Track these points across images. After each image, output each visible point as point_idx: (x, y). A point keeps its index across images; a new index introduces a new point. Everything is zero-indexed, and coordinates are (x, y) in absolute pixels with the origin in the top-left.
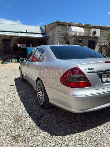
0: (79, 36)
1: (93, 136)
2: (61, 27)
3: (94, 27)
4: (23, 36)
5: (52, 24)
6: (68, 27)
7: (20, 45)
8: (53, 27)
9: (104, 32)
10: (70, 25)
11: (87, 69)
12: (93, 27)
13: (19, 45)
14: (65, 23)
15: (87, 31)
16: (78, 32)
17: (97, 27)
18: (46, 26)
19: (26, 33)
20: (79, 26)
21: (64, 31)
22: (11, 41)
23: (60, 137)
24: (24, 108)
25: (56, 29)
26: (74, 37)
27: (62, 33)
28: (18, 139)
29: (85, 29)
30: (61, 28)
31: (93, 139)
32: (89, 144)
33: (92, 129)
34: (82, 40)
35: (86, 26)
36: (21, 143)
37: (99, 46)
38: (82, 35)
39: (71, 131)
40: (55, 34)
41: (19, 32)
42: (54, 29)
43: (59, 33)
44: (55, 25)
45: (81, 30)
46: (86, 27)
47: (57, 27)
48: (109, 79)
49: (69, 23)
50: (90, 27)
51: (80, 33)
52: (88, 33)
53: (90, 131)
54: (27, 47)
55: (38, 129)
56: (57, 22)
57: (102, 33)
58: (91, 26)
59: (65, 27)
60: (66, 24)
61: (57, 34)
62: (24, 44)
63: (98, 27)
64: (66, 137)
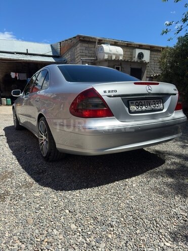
0: (115, 60)
1: (118, 189)
2: (86, 45)
3: (140, 47)
4: (20, 58)
5: (71, 39)
6: (97, 46)
7: (16, 74)
8: (72, 45)
9: (155, 56)
10: (101, 42)
11: (107, 92)
12: (138, 46)
13: (13, 75)
14: (91, 38)
15: (129, 53)
16: (114, 54)
17: (145, 47)
18: (60, 43)
19: (27, 54)
20: (115, 44)
21: (91, 52)
23: (70, 192)
24: (18, 162)
25: (78, 49)
26: (107, 62)
27: (88, 54)
28: (5, 197)
29: (126, 49)
30: (86, 47)
31: (117, 193)
32: (109, 198)
33: (117, 182)
34: (120, 67)
35: (127, 44)
36: (9, 201)
37: (147, 77)
38: (121, 58)
39: (87, 185)
40: (76, 57)
41: (13, 53)
42: (74, 48)
43: (83, 55)
44: (75, 42)
45: (119, 50)
46: (127, 46)
47: (79, 45)
48: (140, 108)
49: (98, 38)
50: (133, 46)
51: (117, 56)
52: (130, 56)
53: (115, 184)
54: (27, 78)
55: (36, 185)
56: (79, 37)
57: (153, 56)
58: (135, 45)
59: (93, 46)
60: (94, 40)
61: (79, 57)
62: (23, 73)
63: (147, 47)
64: (77, 191)
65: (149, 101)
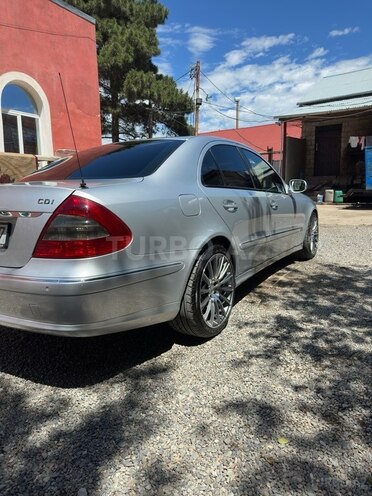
7: (360, 140)
13: (354, 141)
22: (343, 129)
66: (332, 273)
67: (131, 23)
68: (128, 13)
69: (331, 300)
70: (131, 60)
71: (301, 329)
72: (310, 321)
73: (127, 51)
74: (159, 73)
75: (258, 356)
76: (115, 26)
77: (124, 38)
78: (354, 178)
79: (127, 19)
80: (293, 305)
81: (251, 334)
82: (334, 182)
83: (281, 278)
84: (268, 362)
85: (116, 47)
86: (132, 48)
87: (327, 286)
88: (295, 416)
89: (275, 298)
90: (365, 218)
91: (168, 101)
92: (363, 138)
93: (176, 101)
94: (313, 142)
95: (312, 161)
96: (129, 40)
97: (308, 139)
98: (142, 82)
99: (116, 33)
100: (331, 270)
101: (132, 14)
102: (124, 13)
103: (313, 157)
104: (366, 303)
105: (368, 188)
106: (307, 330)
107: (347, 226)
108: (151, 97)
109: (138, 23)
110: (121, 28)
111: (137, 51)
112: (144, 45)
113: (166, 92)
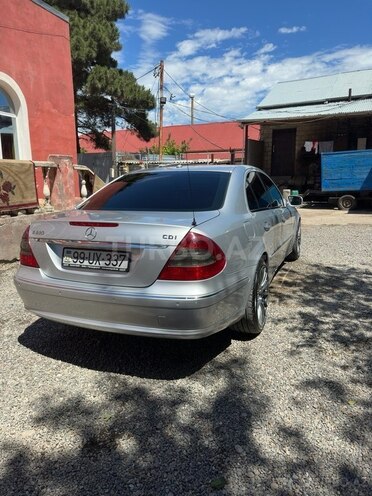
7: (314, 145)
13: (309, 146)
22: (297, 133)
41: (322, 103)
48: (78, 263)
65: (99, 253)
66: (322, 273)
67: (92, 15)
68: (89, 5)
69: (332, 297)
70: (94, 55)
71: (323, 323)
72: (326, 316)
73: (90, 46)
74: (119, 67)
75: (302, 346)
76: (76, 18)
77: (87, 32)
78: (308, 179)
79: (87, 12)
80: (307, 303)
81: (287, 329)
82: (290, 182)
83: (284, 278)
84: (312, 350)
85: (78, 41)
86: (95, 43)
87: (323, 284)
88: (350, 386)
89: (289, 297)
90: (324, 218)
91: (130, 97)
92: (317, 143)
93: (139, 98)
94: (271, 144)
95: (270, 162)
96: (93, 34)
97: (267, 140)
98: (107, 77)
99: (78, 26)
100: (319, 269)
101: (93, 7)
102: (85, 5)
103: (269, 158)
104: (359, 298)
105: (324, 190)
106: (328, 323)
107: (312, 226)
108: (113, 94)
109: (99, 17)
110: (82, 21)
111: (99, 46)
112: (107, 40)
113: (128, 89)
